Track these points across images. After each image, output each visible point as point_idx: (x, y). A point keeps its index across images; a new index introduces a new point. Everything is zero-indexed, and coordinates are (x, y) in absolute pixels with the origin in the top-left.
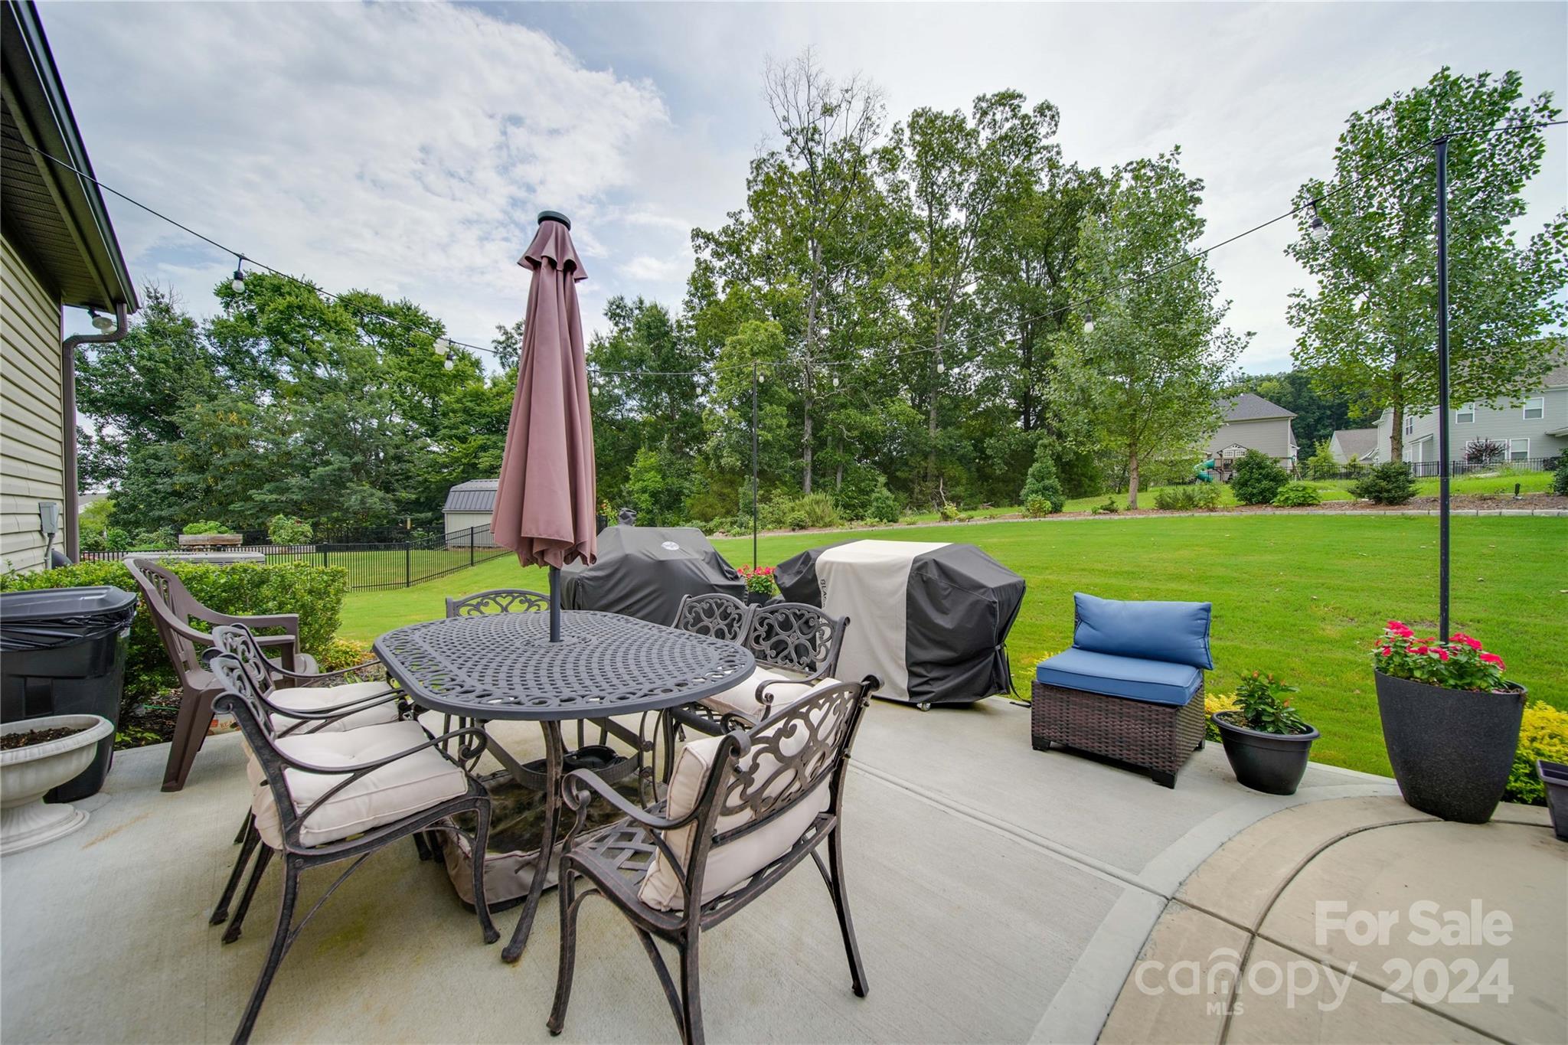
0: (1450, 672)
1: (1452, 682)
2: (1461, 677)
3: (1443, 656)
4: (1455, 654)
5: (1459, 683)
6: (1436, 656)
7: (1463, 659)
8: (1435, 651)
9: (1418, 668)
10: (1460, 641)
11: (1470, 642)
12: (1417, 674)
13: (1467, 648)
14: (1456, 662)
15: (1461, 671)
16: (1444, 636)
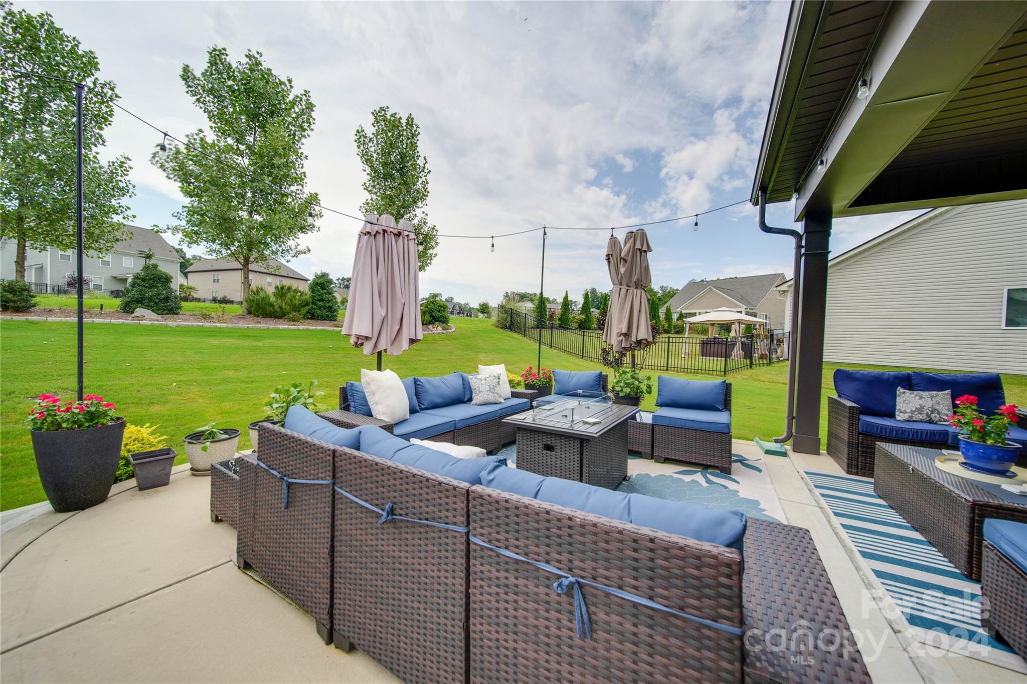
0: (86, 418)
1: (87, 424)
2: (92, 420)
3: (82, 409)
4: (88, 407)
5: (91, 424)
6: (77, 411)
7: (93, 409)
8: (77, 408)
9: (65, 421)
10: (91, 398)
11: (97, 398)
12: (64, 425)
13: (95, 402)
14: (89, 412)
15: (92, 416)
16: (81, 398)
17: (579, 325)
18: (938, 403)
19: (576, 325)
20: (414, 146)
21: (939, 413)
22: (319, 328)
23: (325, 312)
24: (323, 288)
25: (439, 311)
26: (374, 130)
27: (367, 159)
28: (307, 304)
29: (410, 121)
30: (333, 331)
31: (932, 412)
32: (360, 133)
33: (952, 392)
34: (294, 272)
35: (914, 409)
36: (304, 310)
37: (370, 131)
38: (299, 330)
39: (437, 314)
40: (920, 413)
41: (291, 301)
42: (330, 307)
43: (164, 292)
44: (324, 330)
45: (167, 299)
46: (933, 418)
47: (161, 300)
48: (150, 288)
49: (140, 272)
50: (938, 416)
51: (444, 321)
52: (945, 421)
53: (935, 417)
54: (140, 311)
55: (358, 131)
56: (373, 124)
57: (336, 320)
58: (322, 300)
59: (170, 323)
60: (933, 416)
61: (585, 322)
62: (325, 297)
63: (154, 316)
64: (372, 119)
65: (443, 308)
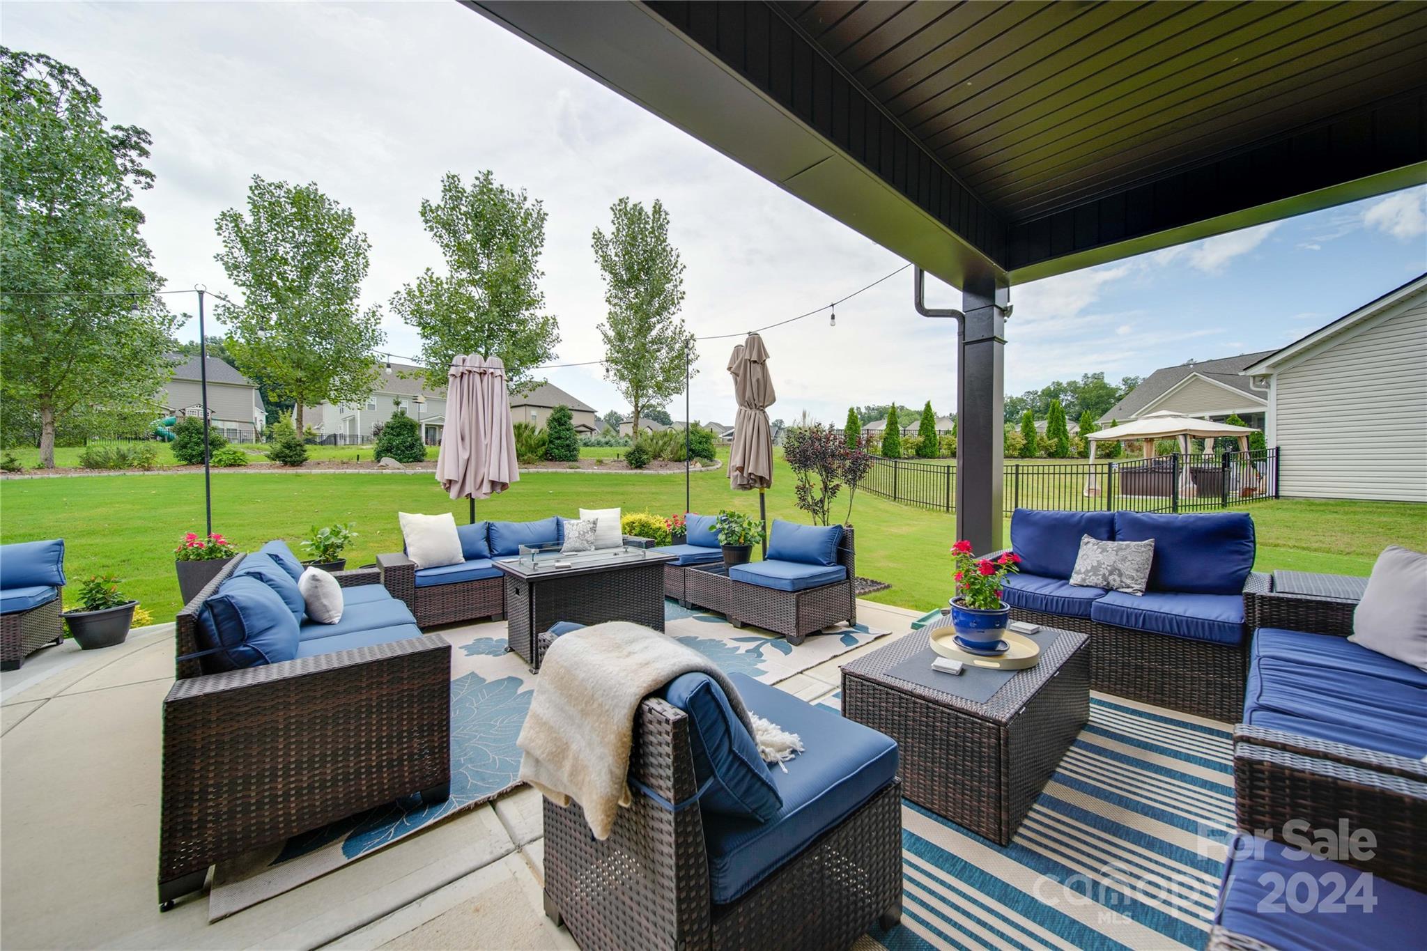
17: (917, 451)
18: (1124, 559)
19: (912, 452)
20: (661, 240)
21: (1120, 575)
22: (550, 470)
23: (563, 452)
24: (560, 424)
25: (700, 443)
26: (613, 229)
27: (607, 265)
28: (544, 444)
29: (658, 209)
30: (566, 474)
31: (1111, 573)
32: (598, 237)
33: (1156, 542)
34: (580, 403)
35: (1089, 568)
36: (541, 451)
37: (608, 231)
38: (529, 473)
39: (697, 447)
40: (1095, 575)
41: (527, 441)
42: (568, 446)
43: (409, 439)
44: (556, 473)
45: (412, 446)
46: (1112, 583)
47: (406, 448)
48: (398, 436)
49: (390, 420)
50: (1118, 579)
51: (708, 456)
52: (1128, 587)
53: (1114, 580)
54: (386, 460)
55: (594, 234)
56: (613, 221)
57: (576, 461)
58: (559, 438)
59: (410, 471)
60: (1111, 578)
61: (925, 447)
62: (563, 434)
63: (397, 464)
64: (611, 216)
65: (707, 438)
